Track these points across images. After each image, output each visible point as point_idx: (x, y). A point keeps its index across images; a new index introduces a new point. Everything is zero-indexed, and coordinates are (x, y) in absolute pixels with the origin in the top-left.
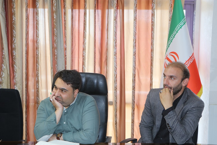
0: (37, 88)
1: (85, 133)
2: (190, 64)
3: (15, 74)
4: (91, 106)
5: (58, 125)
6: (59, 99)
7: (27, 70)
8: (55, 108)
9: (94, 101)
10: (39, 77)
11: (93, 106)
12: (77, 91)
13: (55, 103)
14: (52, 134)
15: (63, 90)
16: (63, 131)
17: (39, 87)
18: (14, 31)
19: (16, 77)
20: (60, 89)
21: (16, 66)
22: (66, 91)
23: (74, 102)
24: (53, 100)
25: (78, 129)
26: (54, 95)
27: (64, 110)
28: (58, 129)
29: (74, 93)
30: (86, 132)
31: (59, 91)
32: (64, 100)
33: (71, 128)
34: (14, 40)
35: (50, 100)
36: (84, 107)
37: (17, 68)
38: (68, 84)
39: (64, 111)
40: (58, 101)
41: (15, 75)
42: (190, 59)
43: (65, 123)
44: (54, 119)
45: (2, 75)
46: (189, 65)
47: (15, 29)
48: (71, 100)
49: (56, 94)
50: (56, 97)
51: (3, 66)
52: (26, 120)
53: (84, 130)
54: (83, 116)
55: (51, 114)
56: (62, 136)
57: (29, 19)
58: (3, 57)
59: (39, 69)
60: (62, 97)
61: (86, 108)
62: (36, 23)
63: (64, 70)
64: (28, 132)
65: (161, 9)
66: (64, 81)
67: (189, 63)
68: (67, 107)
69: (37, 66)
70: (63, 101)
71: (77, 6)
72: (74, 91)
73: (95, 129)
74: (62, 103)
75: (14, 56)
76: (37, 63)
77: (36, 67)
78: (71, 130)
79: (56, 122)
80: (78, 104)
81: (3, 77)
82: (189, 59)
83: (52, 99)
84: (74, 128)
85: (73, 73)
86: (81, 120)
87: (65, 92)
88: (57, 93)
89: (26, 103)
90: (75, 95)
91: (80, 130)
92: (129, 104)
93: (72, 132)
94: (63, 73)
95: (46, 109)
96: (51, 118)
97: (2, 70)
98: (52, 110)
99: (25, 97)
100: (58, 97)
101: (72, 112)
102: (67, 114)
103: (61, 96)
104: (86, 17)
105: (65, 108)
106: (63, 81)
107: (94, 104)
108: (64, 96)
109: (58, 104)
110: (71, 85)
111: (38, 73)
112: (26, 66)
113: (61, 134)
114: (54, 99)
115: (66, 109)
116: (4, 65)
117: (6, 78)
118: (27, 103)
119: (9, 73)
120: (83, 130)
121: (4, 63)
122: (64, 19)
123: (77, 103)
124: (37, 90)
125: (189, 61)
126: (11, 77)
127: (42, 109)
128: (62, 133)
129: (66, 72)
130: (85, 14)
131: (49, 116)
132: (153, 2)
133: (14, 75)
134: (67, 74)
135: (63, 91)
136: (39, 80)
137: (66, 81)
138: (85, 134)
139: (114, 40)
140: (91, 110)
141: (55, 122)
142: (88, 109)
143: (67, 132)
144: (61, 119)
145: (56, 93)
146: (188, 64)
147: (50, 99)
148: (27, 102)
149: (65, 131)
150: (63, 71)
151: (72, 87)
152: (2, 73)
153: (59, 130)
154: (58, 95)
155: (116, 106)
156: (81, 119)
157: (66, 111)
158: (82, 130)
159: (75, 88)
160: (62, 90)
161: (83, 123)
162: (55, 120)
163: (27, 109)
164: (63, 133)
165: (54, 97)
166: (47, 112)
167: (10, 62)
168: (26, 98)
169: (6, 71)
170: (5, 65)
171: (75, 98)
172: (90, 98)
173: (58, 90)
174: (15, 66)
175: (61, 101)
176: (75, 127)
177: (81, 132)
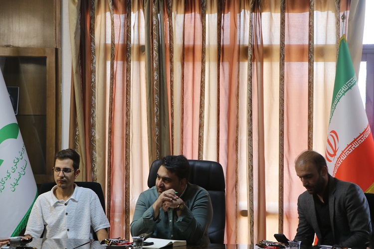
0: (126, 188)
2: (354, 149)
3: (94, 164)
10: (129, 170)
15: (166, 179)
17: (129, 186)
18: (93, 99)
19: (95, 169)
20: (163, 178)
21: (96, 152)
31: (163, 181)
34: (92, 111)
37: (97, 155)
41: (94, 166)
42: (354, 141)
46: (352, 151)
47: (95, 96)
57: (116, 79)
58: (76, 139)
59: (130, 158)
62: (127, 85)
65: (324, 61)
67: (352, 148)
69: (126, 152)
71: (191, 58)
72: (181, 181)
75: (93, 136)
76: (126, 147)
82: (352, 142)
88: (160, 182)
92: (273, 214)
100: (161, 188)
104: (205, 76)
108: (168, 186)
111: (128, 164)
112: (109, 152)
119: (84, 163)
121: (77, 147)
122: (171, 78)
124: (127, 192)
125: (352, 146)
126: (88, 169)
130: (203, 71)
132: (311, 51)
133: (92, 165)
139: (249, 112)
145: (158, 184)
146: (350, 149)
155: (252, 216)
167: (87, 146)
170: (79, 151)
173: (161, 179)
174: (94, 153)
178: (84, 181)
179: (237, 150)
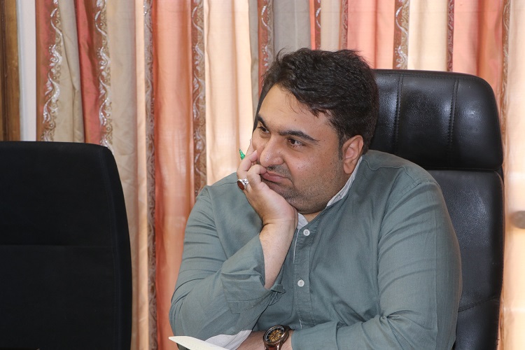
0: (196, 152)
1: (392, 328)
3: (104, 88)
4: (418, 209)
5: (275, 293)
6: (278, 179)
7: (154, 70)
8: (259, 219)
9: (432, 188)
10: (204, 103)
11: (429, 209)
12: (355, 145)
13: (258, 196)
14: (247, 332)
15: (294, 137)
16: (295, 321)
17: (204, 146)
19: (107, 101)
20: (282, 134)
21: (108, 54)
22: (307, 141)
23: (343, 193)
24: (252, 184)
25: (361, 310)
26: (256, 161)
27: (299, 228)
28: (270, 310)
29: (341, 152)
30: (394, 323)
31: (280, 143)
32: (297, 184)
33: (330, 306)
35: (239, 183)
36: (385, 213)
37: (110, 61)
38: (315, 113)
39: (302, 230)
40: (271, 188)
41: (103, 91)
43: (301, 283)
44: (255, 266)
45: (51, 93)
48: (327, 183)
49: (265, 157)
50: (264, 170)
51: (52, 56)
52: (153, 289)
53: (387, 314)
54: (381, 252)
55: (243, 244)
56: (290, 339)
58: (55, 17)
59: (204, 69)
60: (289, 171)
61: (396, 218)
63: (299, 52)
64: (159, 340)
66: (298, 97)
68: (315, 216)
69: (194, 54)
70: (293, 189)
72: (341, 144)
73: (435, 315)
74: (290, 194)
75: (99, 9)
76: (195, 41)
77: (194, 60)
78: (328, 317)
79: (262, 279)
80: (361, 202)
81: (54, 101)
83: (248, 177)
84: (342, 306)
85: (337, 64)
86: (375, 273)
87: (304, 145)
88: (270, 150)
89: (152, 214)
90: (348, 161)
91: (370, 314)
93: (332, 326)
94: (293, 63)
95: (223, 223)
96: (244, 258)
97: (52, 73)
98: (247, 228)
99: (148, 187)
100: (272, 167)
101: (333, 238)
102: (315, 245)
103: (284, 165)
105: (303, 220)
106: (294, 100)
107: (434, 203)
108: (299, 163)
109: (270, 198)
110: (331, 117)
111: (201, 87)
112: (148, 55)
113: (287, 329)
114: (257, 179)
115: (311, 223)
116: (60, 52)
117: (68, 105)
118: (156, 216)
119: (77, 85)
120: (382, 315)
121: (57, 40)
123: (355, 196)
124: (198, 161)
126: (87, 99)
127: (206, 222)
128: (291, 327)
129: (309, 59)
131: (234, 251)
133: (98, 91)
134: (314, 68)
135: (293, 141)
136: (204, 114)
137: (310, 97)
138: (389, 332)
140: (418, 229)
141: (257, 279)
142: (404, 225)
143: (313, 322)
144: (287, 267)
145: (263, 154)
147: (238, 177)
148: (156, 211)
149: (303, 320)
150: (296, 54)
151: (335, 124)
152: (52, 85)
153: (278, 315)
154: (273, 157)
156: (375, 268)
157: (307, 233)
158: (377, 318)
159: (346, 129)
160: (291, 138)
161: (382, 286)
162: (260, 269)
163: (154, 240)
164: (297, 326)
165: (256, 169)
166: (227, 237)
167: (81, 35)
168: (151, 194)
169: (65, 76)
170: (62, 49)
171: (347, 176)
172: (414, 175)
173: (274, 138)
174: (104, 56)
175: (285, 186)
176: (347, 300)
177: (373, 325)
178: (79, 140)
179: (504, 41)
